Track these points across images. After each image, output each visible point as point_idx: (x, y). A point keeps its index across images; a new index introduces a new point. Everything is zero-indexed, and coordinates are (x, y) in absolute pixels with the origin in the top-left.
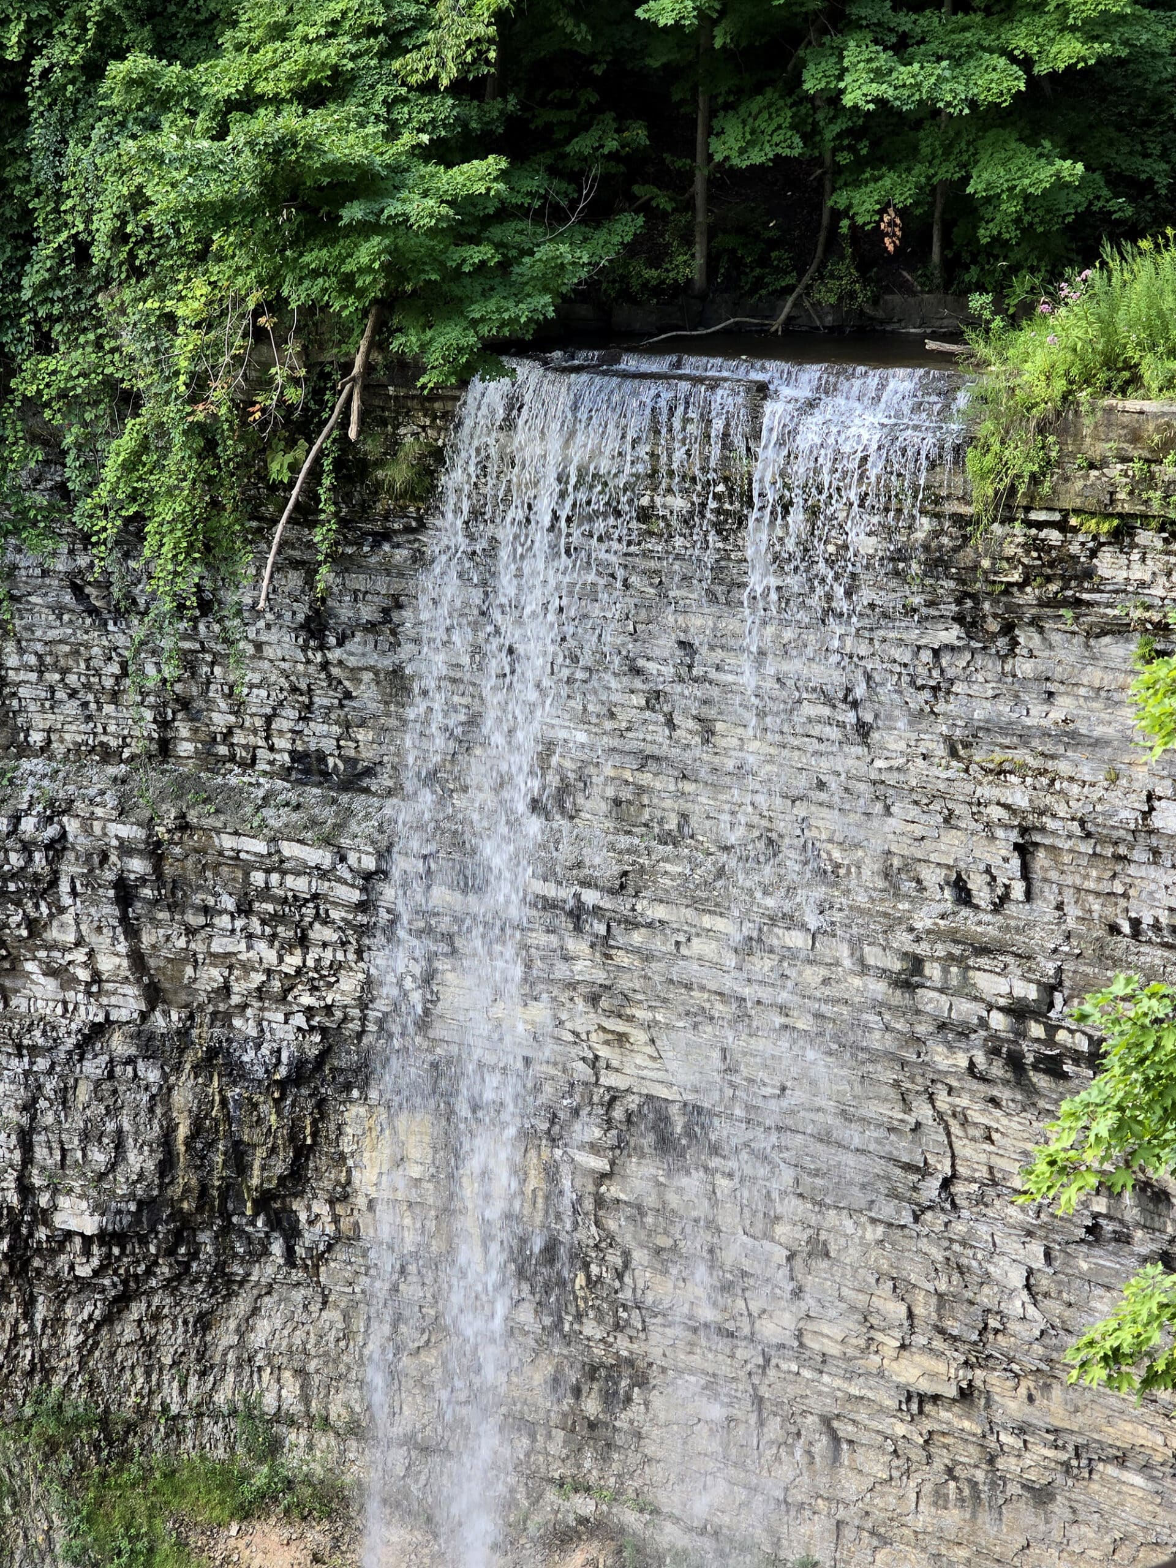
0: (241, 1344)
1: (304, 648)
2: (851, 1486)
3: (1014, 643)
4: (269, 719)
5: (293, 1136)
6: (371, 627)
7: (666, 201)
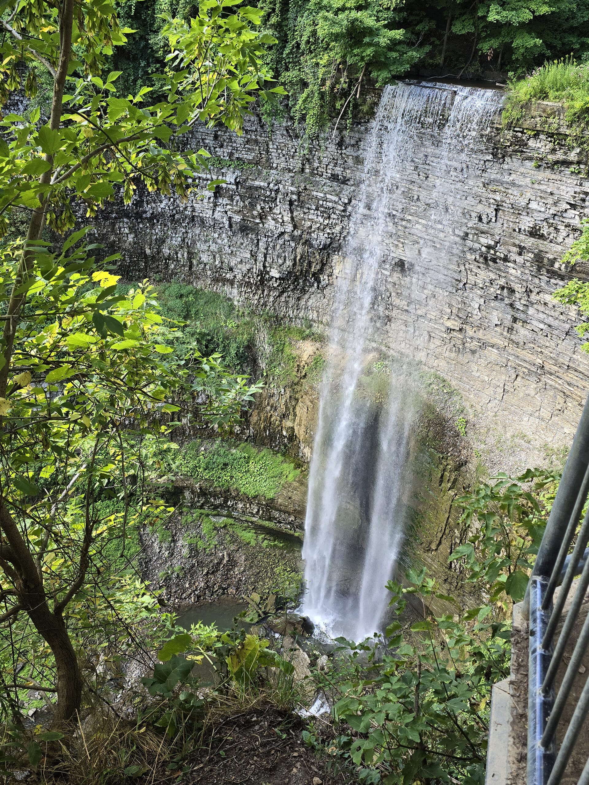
0: (306, 305)
1: (337, 149)
2: (432, 346)
3: (504, 160)
4: (327, 166)
5: (322, 261)
6: (353, 146)
7: (437, 42)
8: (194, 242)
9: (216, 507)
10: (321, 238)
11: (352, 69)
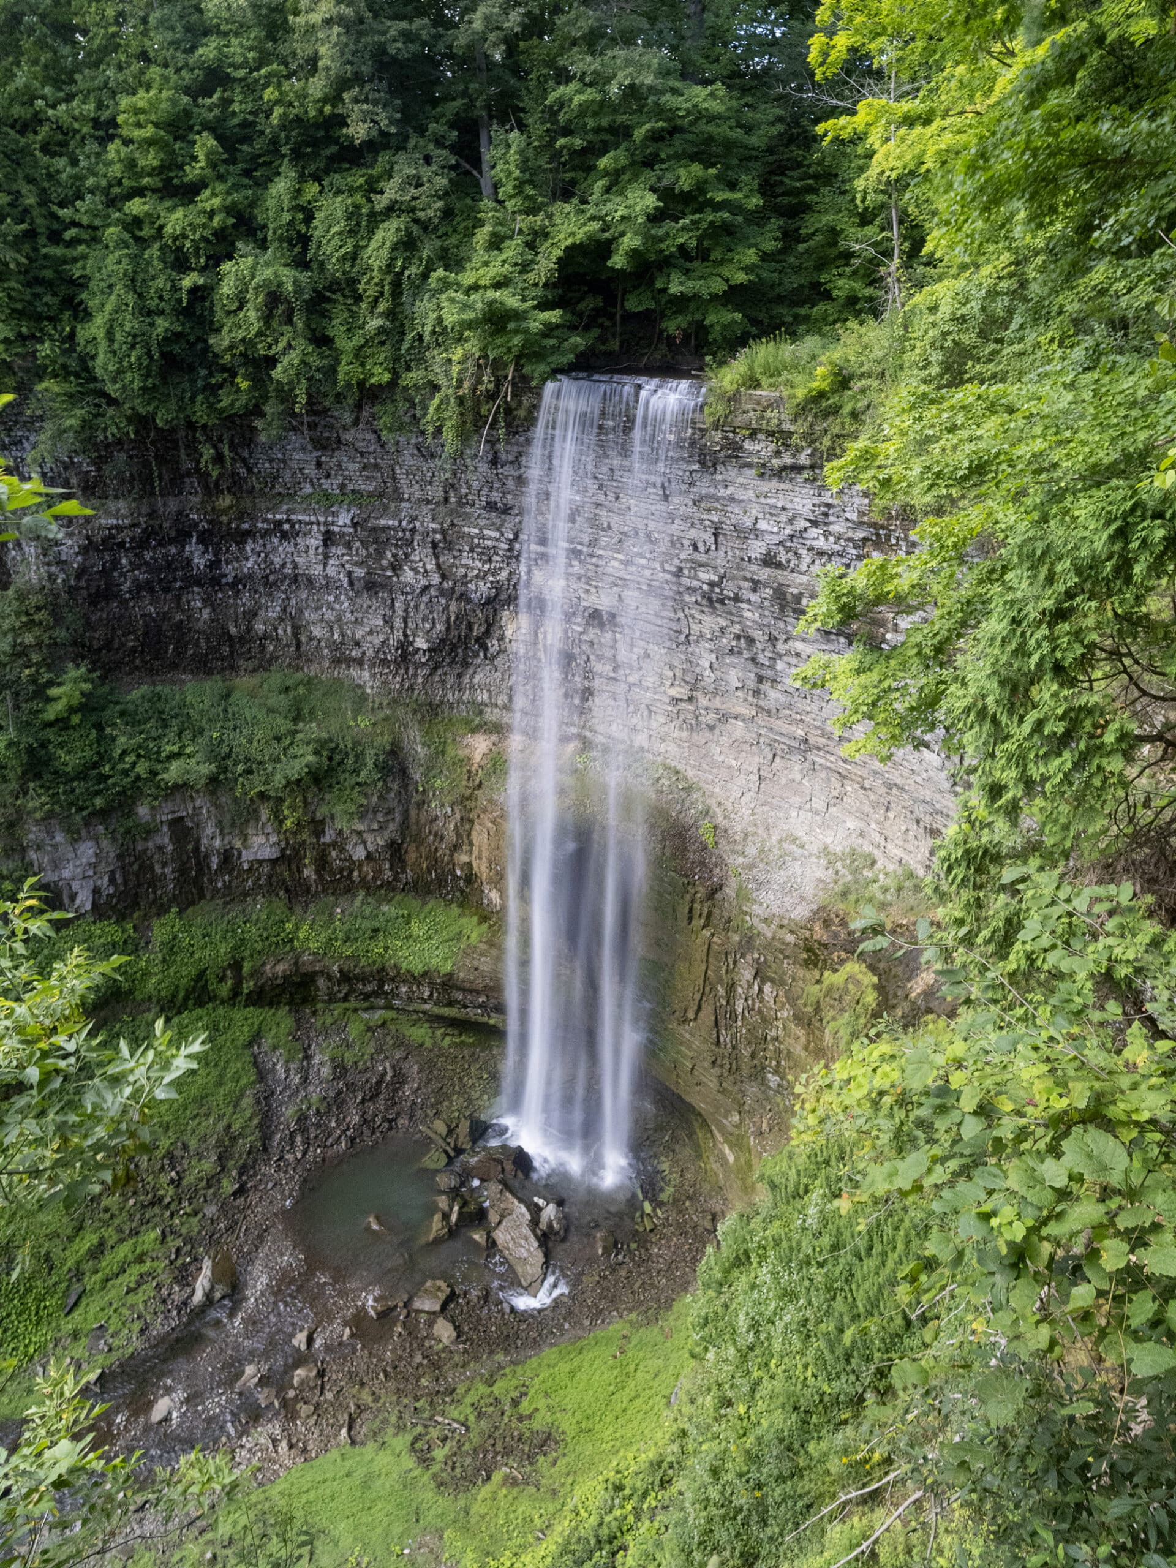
0: (471, 682)
1: (490, 469)
3: (716, 469)
4: (479, 491)
5: (486, 621)
6: (512, 462)
7: (607, 323)
8: (300, 611)
9: (367, 997)
10: (483, 589)
11: (497, 365)
